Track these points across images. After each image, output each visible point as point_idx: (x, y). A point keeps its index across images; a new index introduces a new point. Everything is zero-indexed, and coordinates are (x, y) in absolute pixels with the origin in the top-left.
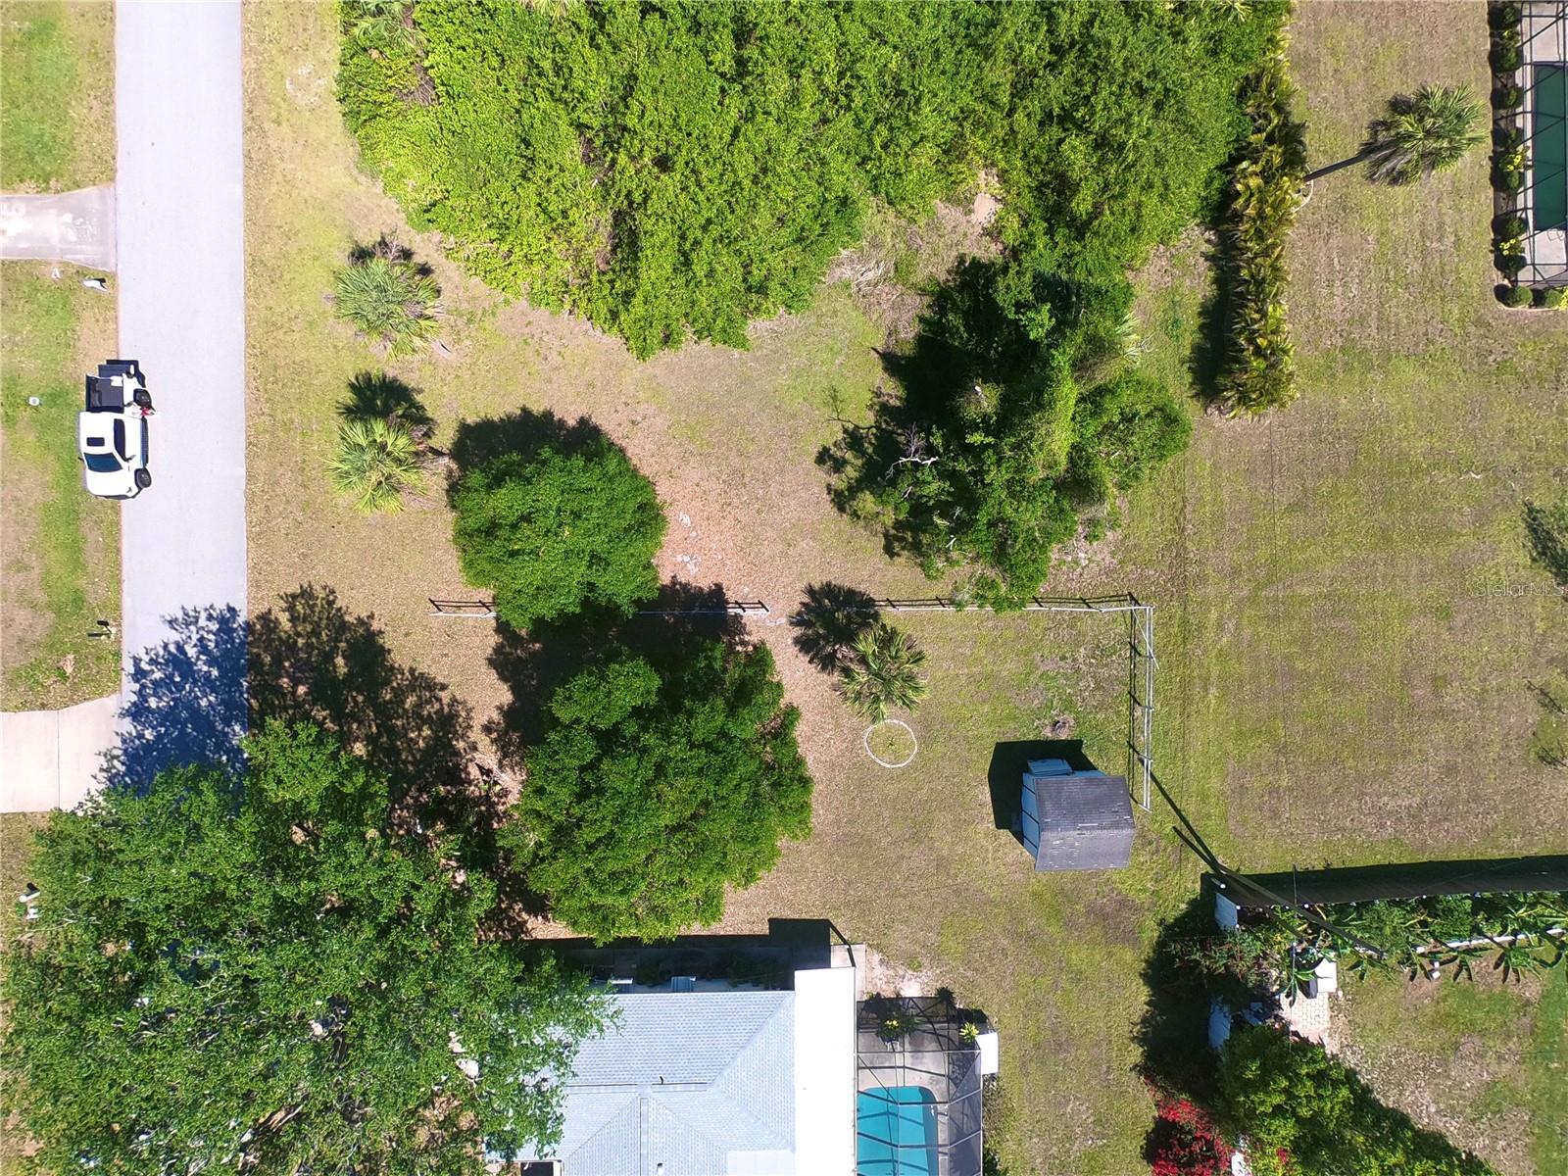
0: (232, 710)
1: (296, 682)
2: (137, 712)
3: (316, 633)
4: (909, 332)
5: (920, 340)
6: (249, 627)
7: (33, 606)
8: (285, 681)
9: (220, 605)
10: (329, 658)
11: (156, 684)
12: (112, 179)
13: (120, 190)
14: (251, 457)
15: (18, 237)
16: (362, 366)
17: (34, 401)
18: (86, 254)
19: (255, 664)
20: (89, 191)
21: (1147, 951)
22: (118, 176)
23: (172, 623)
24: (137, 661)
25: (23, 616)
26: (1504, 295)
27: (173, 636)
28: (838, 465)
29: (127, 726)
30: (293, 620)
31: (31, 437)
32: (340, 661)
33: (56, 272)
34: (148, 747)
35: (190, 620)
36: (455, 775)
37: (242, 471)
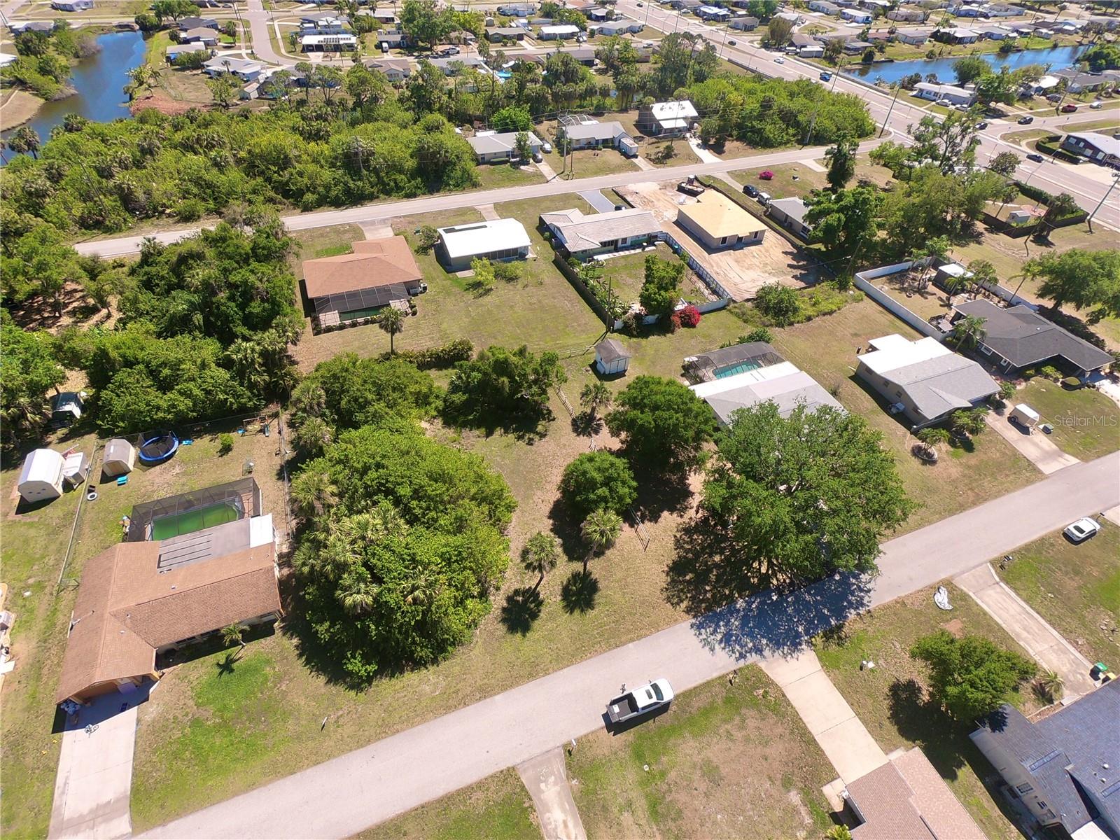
0: (733, 611)
1: (706, 592)
2: (758, 650)
3: (682, 590)
4: (477, 432)
5: (478, 427)
6: (695, 617)
7: (743, 721)
8: (709, 595)
9: (693, 632)
10: (689, 582)
11: (742, 646)
12: (513, 768)
13: (518, 761)
14: (624, 644)
15: (564, 811)
16: (561, 612)
17: (646, 768)
18: (559, 767)
19: (708, 609)
20: (523, 780)
21: (640, 339)
22: (510, 765)
23: (712, 650)
24: (737, 659)
25: (751, 723)
26: (414, 314)
27: (717, 647)
28: (531, 440)
29: (767, 652)
30: (682, 601)
31: (665, 759)
32: (688, 578)
33: (574, 782)
34: (770, 640)
35: (706, 642)
36: (705, 521)
37: (630, 645)
